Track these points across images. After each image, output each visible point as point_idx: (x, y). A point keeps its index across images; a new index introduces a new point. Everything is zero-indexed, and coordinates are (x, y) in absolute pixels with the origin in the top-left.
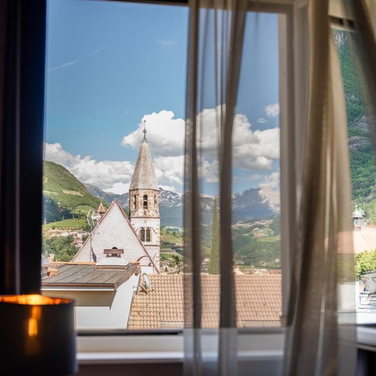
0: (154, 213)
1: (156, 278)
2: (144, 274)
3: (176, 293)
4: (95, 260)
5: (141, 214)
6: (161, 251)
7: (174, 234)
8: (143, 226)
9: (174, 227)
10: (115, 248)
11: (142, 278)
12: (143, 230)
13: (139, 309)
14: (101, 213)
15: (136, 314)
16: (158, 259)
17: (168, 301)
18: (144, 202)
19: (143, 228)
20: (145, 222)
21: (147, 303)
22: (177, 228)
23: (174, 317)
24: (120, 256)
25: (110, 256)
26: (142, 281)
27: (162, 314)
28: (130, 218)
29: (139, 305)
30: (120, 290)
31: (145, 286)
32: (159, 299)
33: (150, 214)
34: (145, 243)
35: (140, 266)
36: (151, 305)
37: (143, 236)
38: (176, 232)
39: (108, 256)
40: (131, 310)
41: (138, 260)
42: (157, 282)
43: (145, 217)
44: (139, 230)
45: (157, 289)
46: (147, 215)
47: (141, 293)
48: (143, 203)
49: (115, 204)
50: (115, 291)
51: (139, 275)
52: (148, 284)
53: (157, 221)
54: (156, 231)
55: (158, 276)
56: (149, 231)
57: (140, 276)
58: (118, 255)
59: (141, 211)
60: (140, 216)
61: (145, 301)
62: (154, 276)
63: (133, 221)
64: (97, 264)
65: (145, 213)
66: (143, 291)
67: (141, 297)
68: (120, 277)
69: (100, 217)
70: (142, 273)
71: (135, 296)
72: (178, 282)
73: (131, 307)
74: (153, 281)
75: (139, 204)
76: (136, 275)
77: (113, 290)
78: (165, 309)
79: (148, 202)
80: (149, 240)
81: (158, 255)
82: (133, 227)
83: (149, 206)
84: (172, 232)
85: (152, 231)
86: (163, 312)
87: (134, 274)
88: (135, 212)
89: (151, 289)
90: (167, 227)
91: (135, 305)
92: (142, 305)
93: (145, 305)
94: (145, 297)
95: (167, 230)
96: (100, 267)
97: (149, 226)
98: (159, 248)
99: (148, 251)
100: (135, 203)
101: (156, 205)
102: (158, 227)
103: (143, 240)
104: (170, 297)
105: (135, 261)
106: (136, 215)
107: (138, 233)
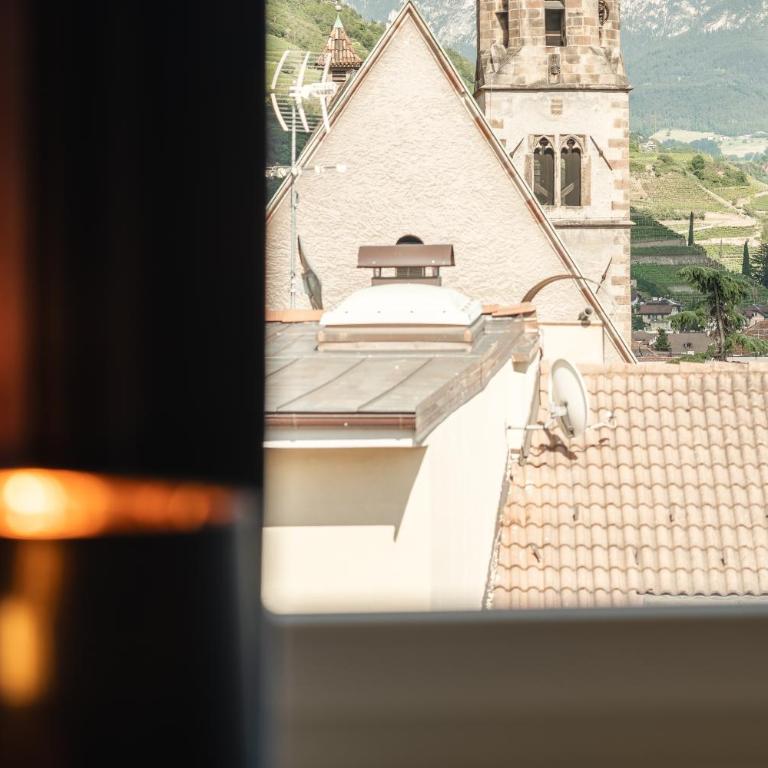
0: (599, 67)
1: (619, 383)
2: (561, 363)
3: (718, 453)
4: (316, 301)
5: (535, 74)
6: (635, 253)
7: (697, 166)
8: (544, 132)
9: (697, 136)
10: (409, 239)
11: (547, 384)
12: (543, 152)
13: (536, 536)
14: (338, 71)
15: (522, 557)
16: (624, 290)
17: (676, 495)
18: (549, 13)
19: (544, 141)
20: (557, 110)
21: (576, 506)
22: (710, 136)
23: (708, 572)
24: (436, 279)
25: (389, 279)
26: (547, 400)
27: (648, 556)
28: (478, 93)
29: (536, 515)
30: (441, 441)
31: (565, 421)
32: (635, 486)
33: (579, 69)
34: (559, 213)
35: (535, 325)
36: (597, 514)
37: (545, 177)
38: (708, 158)
39: (378, 280)
40: (498, 537)
41: (529, 297)
42: (620, 400)
43: (556, 85)
44: (527, 150)
45: (622, 436)
46: (565, 75)
47: (547, 456)
48: (542, 17)
49: (408, 26)
50: (419, 451)
51: (532, 369)
52: (578, 412)
53: (615, 105)
54: (613, 154)
55: (626, 374)
56: (573, 152)
57: (539, 374)
58: (429, 272)
59: (532, 58)
60: (529, 81)
61: (564, 494)
62: (608, 374)
63: (498, 106)
64: (327, 318)
65: (554, 70)
66: (555, 446)
67: (546, 474)
68: (440, 383)
69: (334, 87)
70: (551, 356)
71: (516, 471)
72: (727, 400)
73: (499, 525)
74: (604, 400)
75: (525, 21)
76: (519, 366)
77: (407, 442)
78: (663, 533)
79: (568, 10)
80: (574, 199)
81: (622, 270)
82: (497, 133)
83: (572, 31)
84: (689, 157)
85: (589, 158)
86: (657, 549)
87: (509, 365)
88: (503, 61)
89: (593, 439)
90: (661, 136)
91: (518, 513)
92: (550, 514)
93: (566, 514)
94: (563, 474)
95: (661, 147)
96: (344, 333)
97: (572, 131)
98: (624, 236)
99: (574, 255)
100: (503, 17)
101: (608, 26)
102: (619, 134)
103: (547, 199)
104: (690, 475)
105: (514, 304)
106: (508, 78)
107: (520, 164)
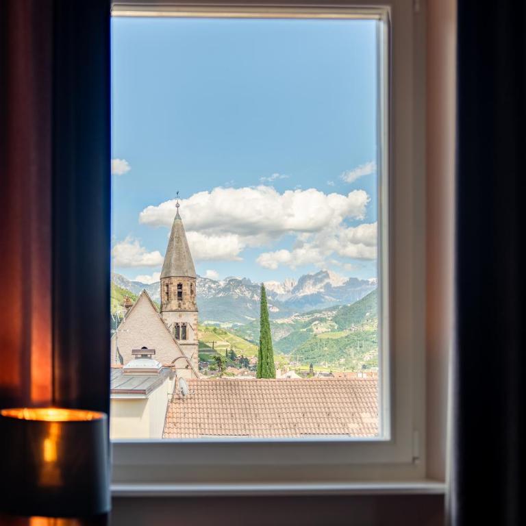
0: (191, 306)
1: (195, 383)
2: (181, 378)
3: (220, 400)
5: (175, 308)
6: (199, 351)
7: (215, 330)
8: (177, 321)
9: (215, 322)
10: (144, 348)
11: (178, 383)
12: (177, 326)
13: (175, 420)
14: (127, 307)
15: (171, 425)
16: (196, 361)
17: (209, 411)
18: (179, 292)
19: (177, 324)
20: (180, 316)
21: (185, 413)
22: (218, 323)
23: (217, 429)
24: (150, 358)
25: (140, 358)
26: (178, 387)
27: (202, 425)
28: (161, 312)
29: (175, 415)
30: (152, 396)
31: (182, 392)
32: (199, 409)
33: (186, 306)
34: (181, 341)
35: (175, 369)
36: (190, 415)
37: (178, 333)
38: (218, 328)
39: (137, 358)
40: (165, 423)
41: (173, 362)
42: (195, 387)
43: (180, 310)
44: (173, 326)
45: (196, 396)
46: (183, 307)
47: (178, 401)
48: (177, 293)
49: (144, 295)
50: (147, 399)
51: (174, 379)
52: (186, 391)
53: (195, 315)
54: (194, 327)
55: (197, 381)
56: (184, 327)
57: (176, 381)
58: (149, 356)
59: (174, 303)
61: (182, 410)
62: (193, 381)
63: (166, 315)
64: (124, 367)
65: (179, 306)
67: (177, 405)
68: (152, 383)
69: (126, 311)
70: (179, 376)
71: (170, 404)
72: (222, 388)
73: (166, 417)
74: (192, 387)
75: (172, 295)
76: (171, 379)
77: (144, 397)
78: (206, 420)
79: (183, 292)
80: (184, 338)
81: (196, 356)
82: (166, 322)
83: (184, 297)
84: (213, 328)
85: (188, 327)
86: (204, 424)
87: (168, 378)
88: (167, 304)
89: (189, 397)
90: (206, 322)
91: (170, 415)
92: (178, 415)
93: (182, 415)
94: (182, 406)
95: (206, 325)
96: (128, 371)
97: (184, 321)
98: (197, 347)
99: (185, 351)
100: (167, 293)
101: (193, 296)
102: (196, 322)
103: (178, 338)
104: (213, 406)
105: (169, 364)
106: (169, 308)
107: (171, 330)
